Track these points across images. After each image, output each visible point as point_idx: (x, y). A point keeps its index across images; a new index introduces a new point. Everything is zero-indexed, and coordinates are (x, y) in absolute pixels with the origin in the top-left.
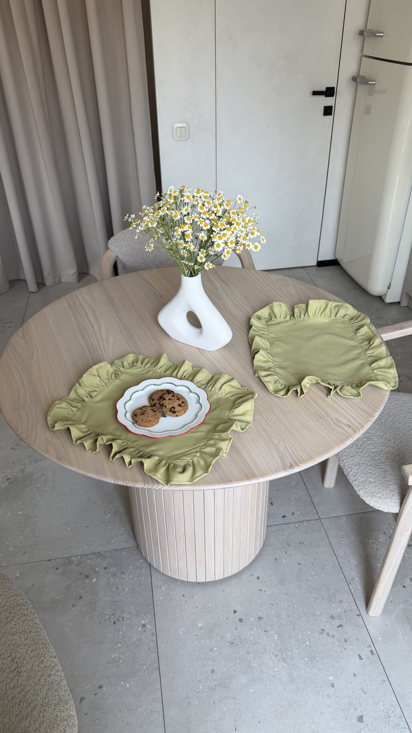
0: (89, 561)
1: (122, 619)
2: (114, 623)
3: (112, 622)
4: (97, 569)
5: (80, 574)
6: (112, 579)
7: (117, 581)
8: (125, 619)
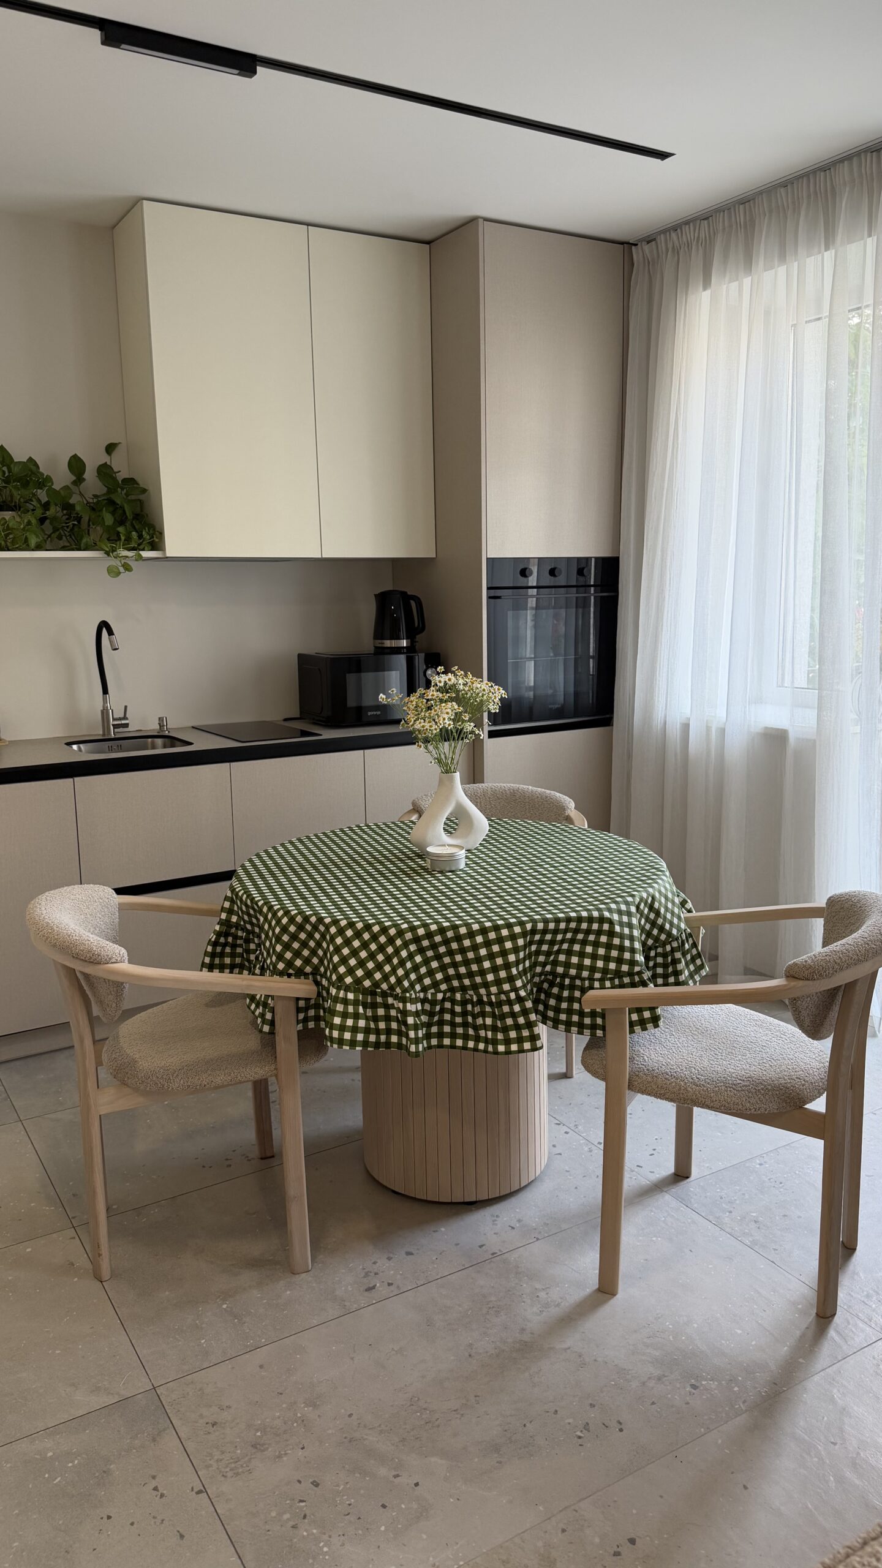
0: (736, 1229)
1: (772, 1180)
2: (781, 1183)
3: (783, 1185)
4: (739, 1218)
5: (759, 1228)
6: (738, 1202)
7: (735, 1198)
8: (769, 1178)
